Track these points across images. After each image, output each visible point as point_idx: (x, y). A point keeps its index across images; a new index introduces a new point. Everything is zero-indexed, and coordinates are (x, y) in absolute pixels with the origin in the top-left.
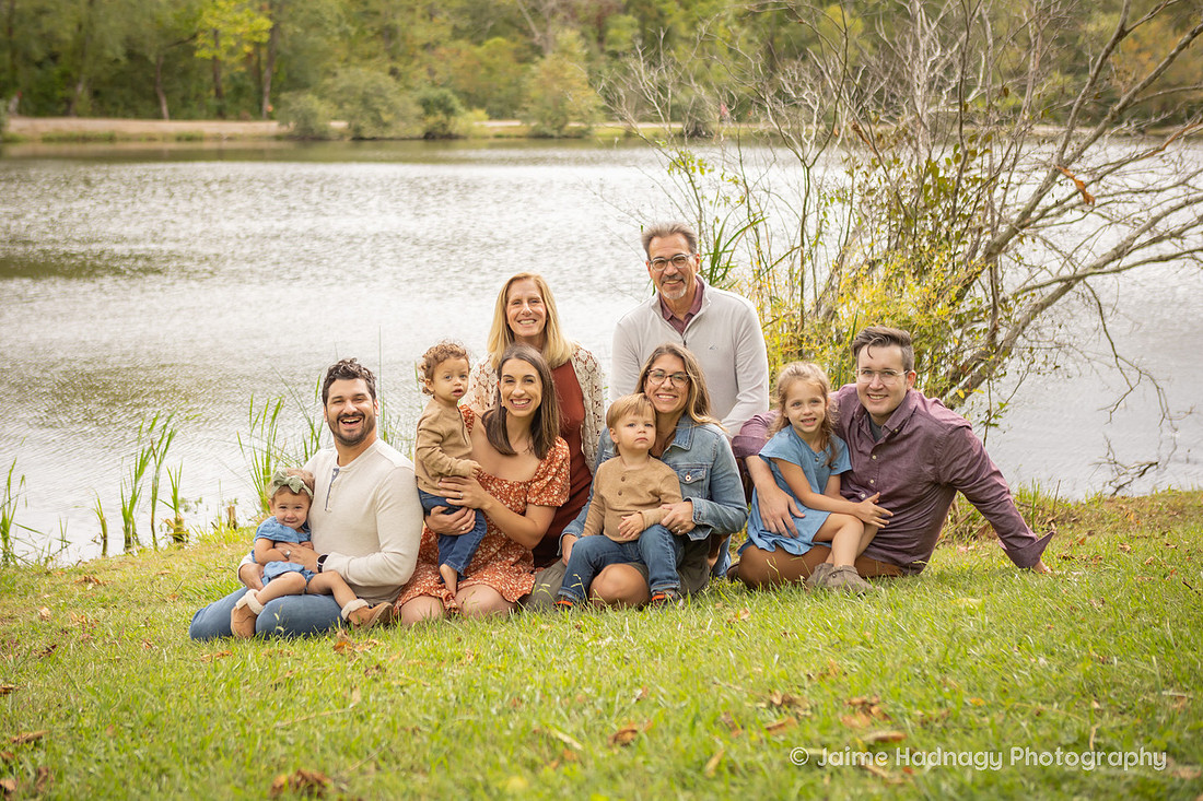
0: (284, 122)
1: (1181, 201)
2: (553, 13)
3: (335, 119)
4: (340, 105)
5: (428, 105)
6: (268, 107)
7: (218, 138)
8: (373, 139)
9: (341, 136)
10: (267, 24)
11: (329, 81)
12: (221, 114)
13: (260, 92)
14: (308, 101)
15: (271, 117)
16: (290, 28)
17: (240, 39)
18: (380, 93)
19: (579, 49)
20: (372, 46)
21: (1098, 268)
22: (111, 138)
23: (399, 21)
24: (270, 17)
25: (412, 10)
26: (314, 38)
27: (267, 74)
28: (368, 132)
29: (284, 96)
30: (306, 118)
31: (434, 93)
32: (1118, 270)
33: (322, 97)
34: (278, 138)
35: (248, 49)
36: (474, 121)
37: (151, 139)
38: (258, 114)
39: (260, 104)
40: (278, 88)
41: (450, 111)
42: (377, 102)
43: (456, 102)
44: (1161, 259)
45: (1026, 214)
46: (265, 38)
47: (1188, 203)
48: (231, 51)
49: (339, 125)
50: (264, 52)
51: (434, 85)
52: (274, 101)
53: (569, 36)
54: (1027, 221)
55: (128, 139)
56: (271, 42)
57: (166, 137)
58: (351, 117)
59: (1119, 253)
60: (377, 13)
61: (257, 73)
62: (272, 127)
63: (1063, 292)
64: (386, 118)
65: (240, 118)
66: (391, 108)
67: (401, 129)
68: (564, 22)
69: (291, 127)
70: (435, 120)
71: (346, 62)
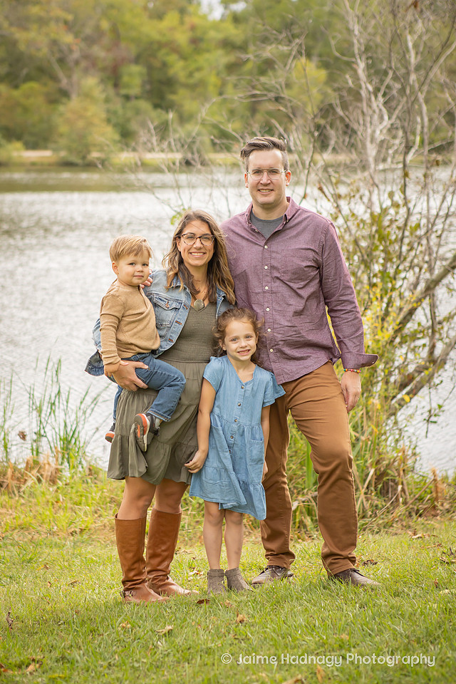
2: (77, 63)
19: (98, 93)
36: (14, 152)
68: (86, 71)
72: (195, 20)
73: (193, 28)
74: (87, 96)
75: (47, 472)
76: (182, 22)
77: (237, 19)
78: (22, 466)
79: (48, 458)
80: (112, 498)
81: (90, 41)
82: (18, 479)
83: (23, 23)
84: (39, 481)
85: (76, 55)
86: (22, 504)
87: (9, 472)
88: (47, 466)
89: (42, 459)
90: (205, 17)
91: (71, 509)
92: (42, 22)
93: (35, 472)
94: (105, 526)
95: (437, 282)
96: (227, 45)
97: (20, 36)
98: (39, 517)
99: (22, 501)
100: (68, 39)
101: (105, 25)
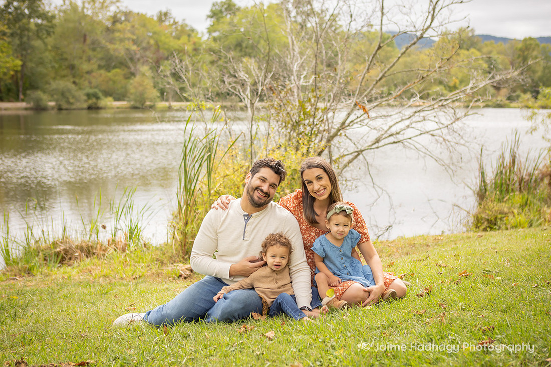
0: (28, 102)
1: (400, 119)
2: (139, 60)
3: (50, 101)
4: (52, 96)
5: (89, 96)
6: (21, 96)
8: (66, 109)
9: (53, 108)
10: (19, 62)
11: (47, 86)
12: (1, 100)
13: (18, 91)
14: (39, 94)
15: (23, 101)
16: (30, 65)
17: (8, 68)
18: (69, 91)
19: (149, 73)
20: (65, 72)
21: (370, 148)
23: (76, 62)
24: (21, 60)
25: (81, 58)
26: (41, 69)
27: (21, 83)
28: (65, 106)
29: (28, 92)
30: (38, 101)
31: (91, 91)
32: (377, 148)
33: (44, 92)
34: (26, 109)
35: (12, 73)
36: (108, 102)
38: (17, 99)
39: (18, 96)
40: (25, 89)
41: (98, 98)
42: (68, 94)
43: (100, 95)
44: (394, 143)
45: (343, 123)
46: (19, 68)
47: (402, 120)
48: (5, 74)
49: (52, 104)
50: (19, 75)
51: (91, 88)
52: (25, 94)
53: (145, 69)
54: (344, 126)
56: (22, 71)
58: (57, 101)
59: (378, 141)
60: (66, 59)
61: (16, 83)
62: (24, 105)
63: (356, 157)
64: (72, 100)
65: (9, 101)
66: (74, 97)
67: (78, 105)
68: (143, 64)
69: (31, 105)
70: (92, 101)
71: (54, 79)
72: (195, 40)
73: (194, 43)
74: (144, 75)
75: (121, 246)
76: (189, 41)
77: (215, 40)
78: (106, 243)
79: (121, 237)
80: (157, 259)
81: (145, 49)
82: (104, 250)
83: (112, 41)
84: (115, 250)
85: (138, 56)
86: (105, 264)
87: (99, 247)
88: (120, 243)
89: (117, 239)
90: (200, 38)
91: (134, 265)
92: (122, 40)
93: (113, 246)
94: (153, 274)
95: (333, 137)
96: (211, 50)
97: (110, 46)
98: (115, 270)
99: (106, 262)
100: (134, 48)
101: (152, 42)
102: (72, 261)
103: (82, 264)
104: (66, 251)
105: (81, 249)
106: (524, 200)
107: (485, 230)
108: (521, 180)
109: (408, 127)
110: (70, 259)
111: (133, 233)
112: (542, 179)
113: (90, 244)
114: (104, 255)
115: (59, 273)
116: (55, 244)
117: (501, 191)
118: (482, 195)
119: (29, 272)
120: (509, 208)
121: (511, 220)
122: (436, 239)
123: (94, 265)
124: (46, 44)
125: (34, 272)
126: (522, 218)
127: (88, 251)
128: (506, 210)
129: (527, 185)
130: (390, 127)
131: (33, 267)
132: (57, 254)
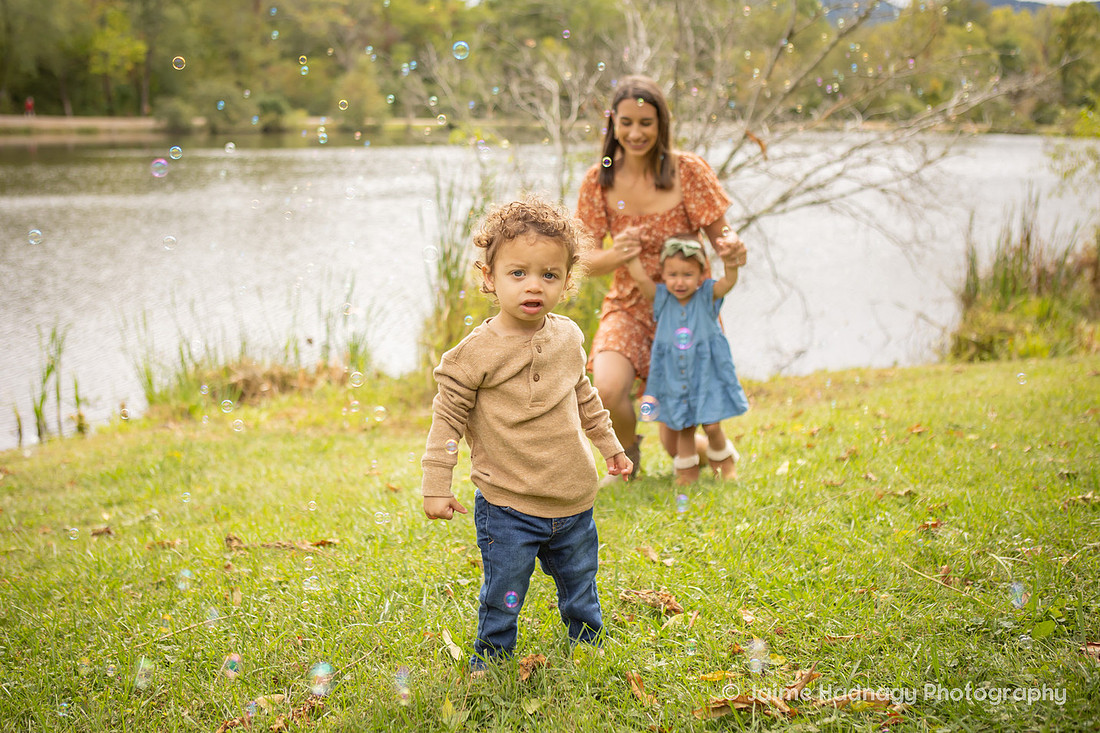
0: (158, 118)
1: (824, 162)
2: (352, 42)
3: (197, 117)
4: (200, 107)
5: (265, 108)
6: (146, 108)
7: (109, 131)
8: (225, 132)
9: (201, 130)
10: (141, 47)
11: (191, 90)
12: (111, 113)
13: (140, 97)
14: (176, 104)
15: (148, 115)
16: (161, 51)
17: (122, 58)
18: (230, 99)
19: (374, 68)
20: (222, 65)
21: (770, 211)
22: (28, 132)
23: (242, 47)
24: (146, 43)
25: (250, 39)
27: (145, 85)
28: (221, 127)
29: (160, 101)
30: (175, 117)
31: (269, 99)
32: (784, 212)
33: (186, 99)
34: (155, 131)
35: (129, 66)
36: (297, 119)
37: (58, 132)
38: (138, 112)
39: (140, 106)
40: (153, 96)
41: (279, 111)
43: (284, 105)
44: (814, 203)
46: (143, 59)
47: (829, 163)
48: (117, 68)
49: (200, 122)
50: (142, 70)
51: (268, 93)
52: (152, 104)
53: (364, 59)
55: (41, 132)
56: (147, 63)
57: (70, 131)
58: (207, 116)
59: (784, 199)
60: (224, 42)
61: (137, 85)
62: (148, 123)
63: (745, 228)
64: (234, 117)
65: (125, 115)
66: (238, 110)
67: (246, 124)
68: (363, 47)
69: (163, 123)
70: (270, 117)
71: (204, 77)
72: (455, 6)
73: (454, 13)
74: (362, 70)
75: (338, 375)
76: (444, 8)
78: (312, 370)
79: (336, 360)
80: (400, 398)
81: (364, 22)
82: (310, 383)
83: (306, 8)
85: (352, 35)
86: (314, 405)
87: (300, 376)
88: (336, 370)
89: (331, 364)
92: (323, 7)
93: (325, 375)
97: (303, 18)
99: (314, 401)
100: (345, 20)
101: (377, 10)
102: (256, 400)
103: (274, 404)
104: (247, 383)
105: (272, 378)
106: (1046, 309)
107: (971, 360)
108: (1042, 275)
109: (839, 175)
110: (254, 395)
111: (356, 354)
112: (1079, 272)
113: (286, 370)
114: (310, 390)
115: (238, 418)
116: (228, 371)
117: (1004, 292)
118: (969, 298)
119: (188, 414)
120: (1017, 323)
121: (1020, 343)
122: (882, 377)
123: (295, 405)
124: (188, 14)
125: (197, 415)
126: (1039, 341)
127: (284, 383)
128: (1010, 326)
129: (1051, 282)
130: (807, 176)
131: (196, 407)
132: (233, 387)
